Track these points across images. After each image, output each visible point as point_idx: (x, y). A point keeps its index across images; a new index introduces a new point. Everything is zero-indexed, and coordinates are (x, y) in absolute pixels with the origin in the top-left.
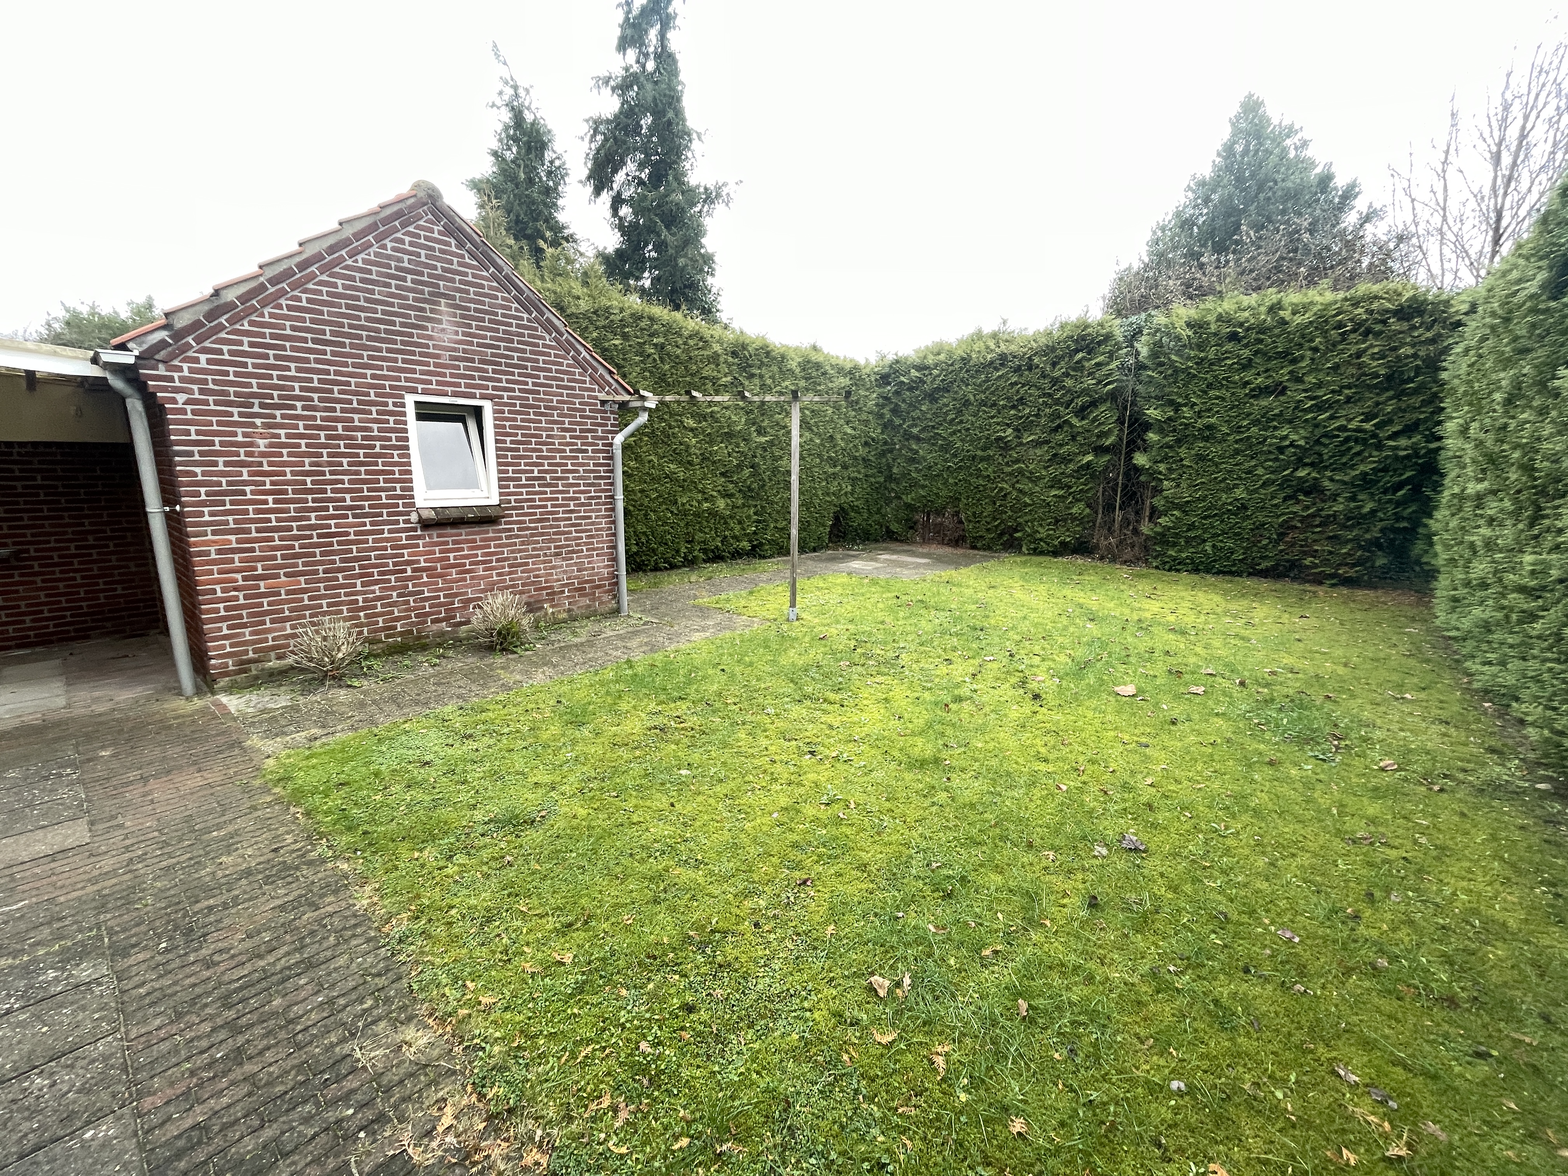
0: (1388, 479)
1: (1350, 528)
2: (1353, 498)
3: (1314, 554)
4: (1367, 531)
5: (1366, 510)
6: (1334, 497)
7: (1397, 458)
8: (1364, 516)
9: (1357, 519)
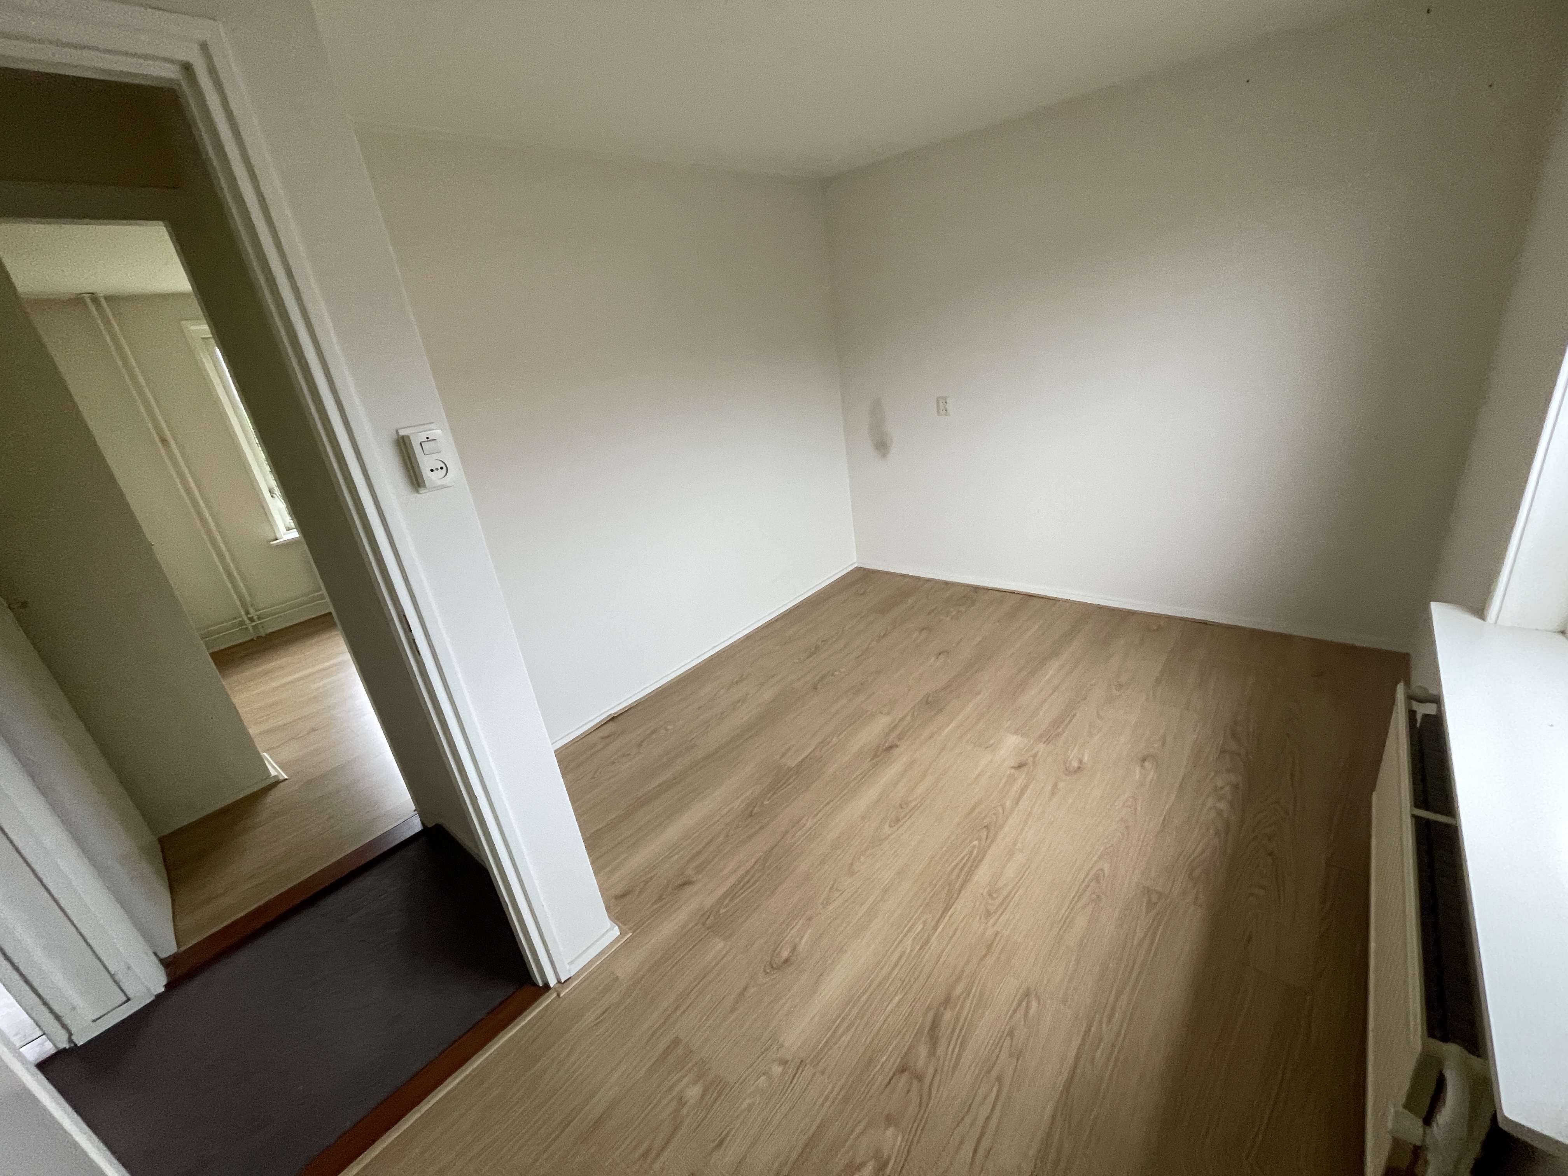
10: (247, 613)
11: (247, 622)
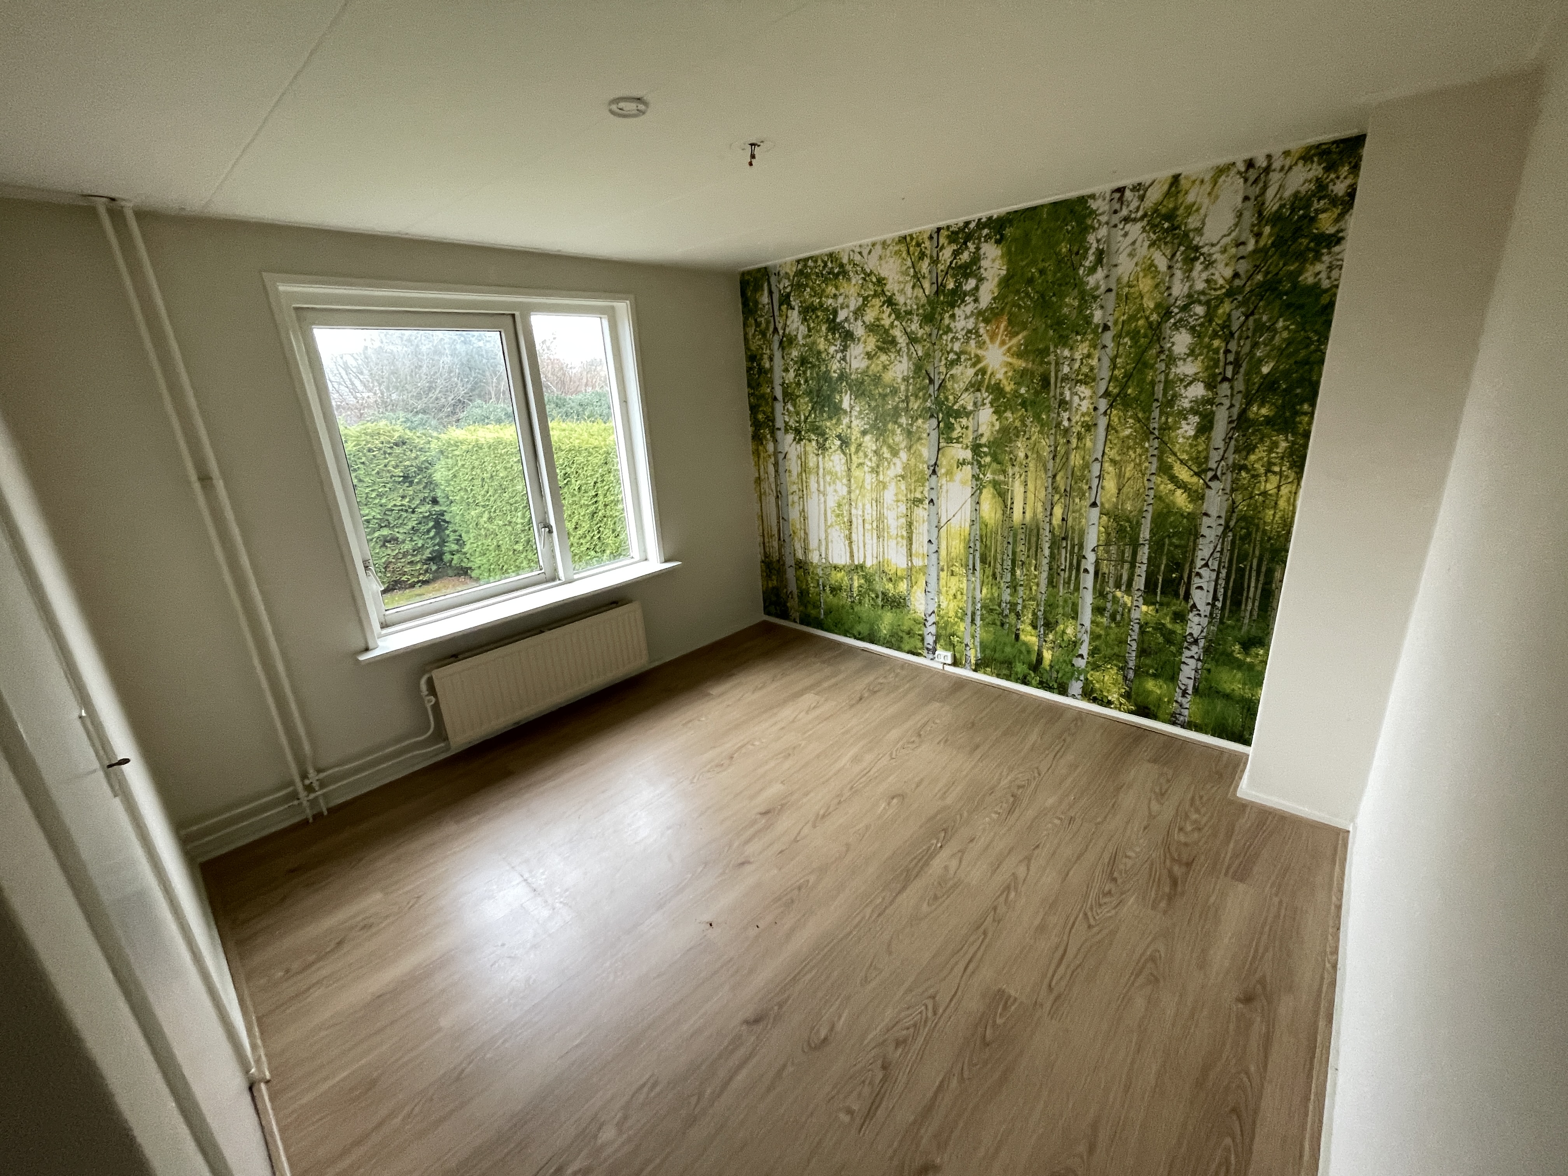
0: (423, 528)
1: (416, 555)
2: (412, 540)
3: (404, 574)
4: (423, 555)
5: (420, 545)
6: (404, 542)
7: (424, 517)
8: (420, 548)
9: (417, 550)
10: (304, 776)
11: (302, 794)
